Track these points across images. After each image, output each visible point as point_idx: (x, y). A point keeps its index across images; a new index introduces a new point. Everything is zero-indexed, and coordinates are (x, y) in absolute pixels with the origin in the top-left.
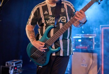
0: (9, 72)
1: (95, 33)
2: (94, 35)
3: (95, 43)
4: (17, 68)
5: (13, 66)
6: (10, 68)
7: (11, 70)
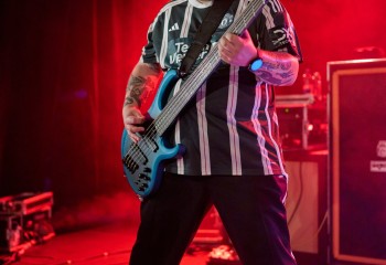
0: (8, 238)
1: (308, 91)
2: (306, 99)
3: (310, 128)
4: (34, 222)
5: (19, 213)
6: (10, 223)
7: (14, 228)
